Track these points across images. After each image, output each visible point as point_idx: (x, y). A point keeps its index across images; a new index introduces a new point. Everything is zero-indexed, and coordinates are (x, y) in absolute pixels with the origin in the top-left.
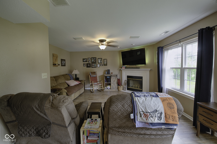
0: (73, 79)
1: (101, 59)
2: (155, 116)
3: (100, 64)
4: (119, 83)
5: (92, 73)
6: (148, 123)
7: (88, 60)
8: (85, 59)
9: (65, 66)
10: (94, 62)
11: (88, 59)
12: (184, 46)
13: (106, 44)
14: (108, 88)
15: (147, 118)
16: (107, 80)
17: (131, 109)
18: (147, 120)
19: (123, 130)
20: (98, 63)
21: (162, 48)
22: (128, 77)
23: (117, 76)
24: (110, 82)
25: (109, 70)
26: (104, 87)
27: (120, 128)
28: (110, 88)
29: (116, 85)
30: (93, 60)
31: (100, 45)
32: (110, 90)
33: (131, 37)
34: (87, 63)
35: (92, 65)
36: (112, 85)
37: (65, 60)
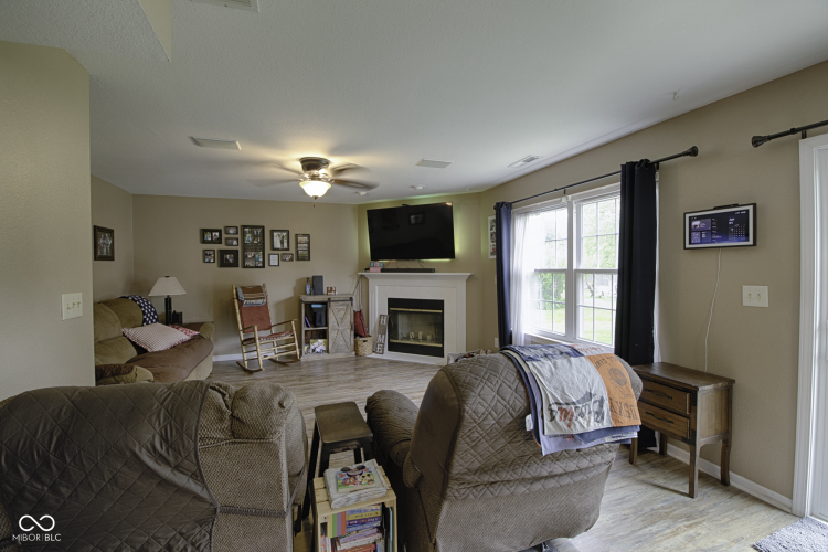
0: (157, 320)
1: (284, 234)
2: (590, 413)
3: (280, 252)
4: (359, 330)
5: (245, 290)
6: (572, 436)
7: (224, 236)
8: (212, 231)
9: (112, 258)
10: (252, 243)
11: (227, 233)
12: (574, 206)
13: (330, 176)
14: (318, 350)
15: (570, 420)
16: (314, 319)
17: (523, 401)
18: (569, 426)
19: (493, 475)
20: (273, 248)
21: (509, 206)
22: (392, 302)
23: (351, 299)
24: (327, 325)
25: (321, 277)
26: (300, 347)
27: (485, 472)
28: (323, 347)
29: (349, 334)
30: (248, 235)
31: (305, 179)
32: (326, 356)
33: (423, 163)
34: (223, 246)
35: (245, 257)
36: (332, 334)
37: (111, 232)
